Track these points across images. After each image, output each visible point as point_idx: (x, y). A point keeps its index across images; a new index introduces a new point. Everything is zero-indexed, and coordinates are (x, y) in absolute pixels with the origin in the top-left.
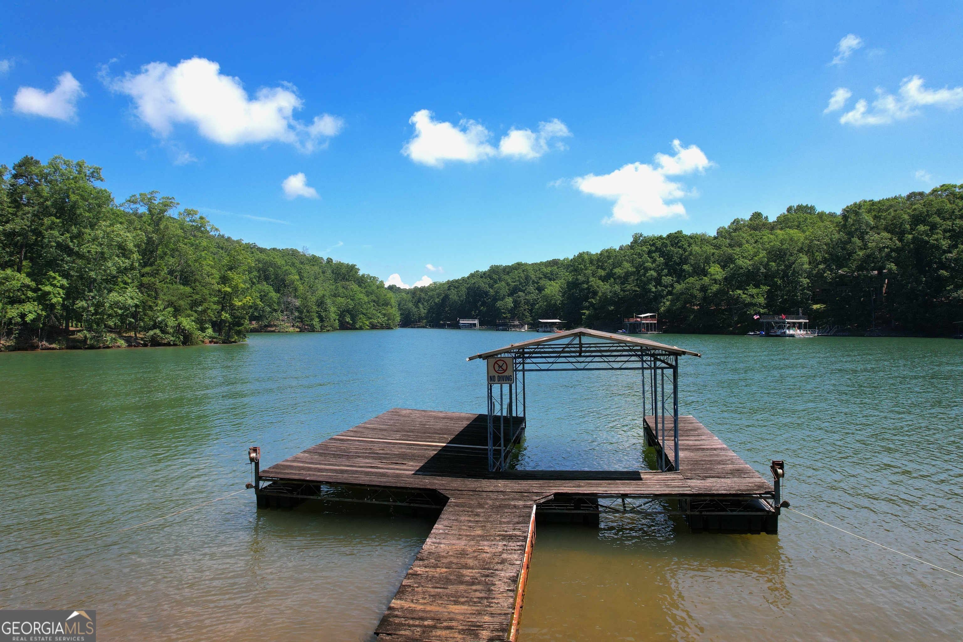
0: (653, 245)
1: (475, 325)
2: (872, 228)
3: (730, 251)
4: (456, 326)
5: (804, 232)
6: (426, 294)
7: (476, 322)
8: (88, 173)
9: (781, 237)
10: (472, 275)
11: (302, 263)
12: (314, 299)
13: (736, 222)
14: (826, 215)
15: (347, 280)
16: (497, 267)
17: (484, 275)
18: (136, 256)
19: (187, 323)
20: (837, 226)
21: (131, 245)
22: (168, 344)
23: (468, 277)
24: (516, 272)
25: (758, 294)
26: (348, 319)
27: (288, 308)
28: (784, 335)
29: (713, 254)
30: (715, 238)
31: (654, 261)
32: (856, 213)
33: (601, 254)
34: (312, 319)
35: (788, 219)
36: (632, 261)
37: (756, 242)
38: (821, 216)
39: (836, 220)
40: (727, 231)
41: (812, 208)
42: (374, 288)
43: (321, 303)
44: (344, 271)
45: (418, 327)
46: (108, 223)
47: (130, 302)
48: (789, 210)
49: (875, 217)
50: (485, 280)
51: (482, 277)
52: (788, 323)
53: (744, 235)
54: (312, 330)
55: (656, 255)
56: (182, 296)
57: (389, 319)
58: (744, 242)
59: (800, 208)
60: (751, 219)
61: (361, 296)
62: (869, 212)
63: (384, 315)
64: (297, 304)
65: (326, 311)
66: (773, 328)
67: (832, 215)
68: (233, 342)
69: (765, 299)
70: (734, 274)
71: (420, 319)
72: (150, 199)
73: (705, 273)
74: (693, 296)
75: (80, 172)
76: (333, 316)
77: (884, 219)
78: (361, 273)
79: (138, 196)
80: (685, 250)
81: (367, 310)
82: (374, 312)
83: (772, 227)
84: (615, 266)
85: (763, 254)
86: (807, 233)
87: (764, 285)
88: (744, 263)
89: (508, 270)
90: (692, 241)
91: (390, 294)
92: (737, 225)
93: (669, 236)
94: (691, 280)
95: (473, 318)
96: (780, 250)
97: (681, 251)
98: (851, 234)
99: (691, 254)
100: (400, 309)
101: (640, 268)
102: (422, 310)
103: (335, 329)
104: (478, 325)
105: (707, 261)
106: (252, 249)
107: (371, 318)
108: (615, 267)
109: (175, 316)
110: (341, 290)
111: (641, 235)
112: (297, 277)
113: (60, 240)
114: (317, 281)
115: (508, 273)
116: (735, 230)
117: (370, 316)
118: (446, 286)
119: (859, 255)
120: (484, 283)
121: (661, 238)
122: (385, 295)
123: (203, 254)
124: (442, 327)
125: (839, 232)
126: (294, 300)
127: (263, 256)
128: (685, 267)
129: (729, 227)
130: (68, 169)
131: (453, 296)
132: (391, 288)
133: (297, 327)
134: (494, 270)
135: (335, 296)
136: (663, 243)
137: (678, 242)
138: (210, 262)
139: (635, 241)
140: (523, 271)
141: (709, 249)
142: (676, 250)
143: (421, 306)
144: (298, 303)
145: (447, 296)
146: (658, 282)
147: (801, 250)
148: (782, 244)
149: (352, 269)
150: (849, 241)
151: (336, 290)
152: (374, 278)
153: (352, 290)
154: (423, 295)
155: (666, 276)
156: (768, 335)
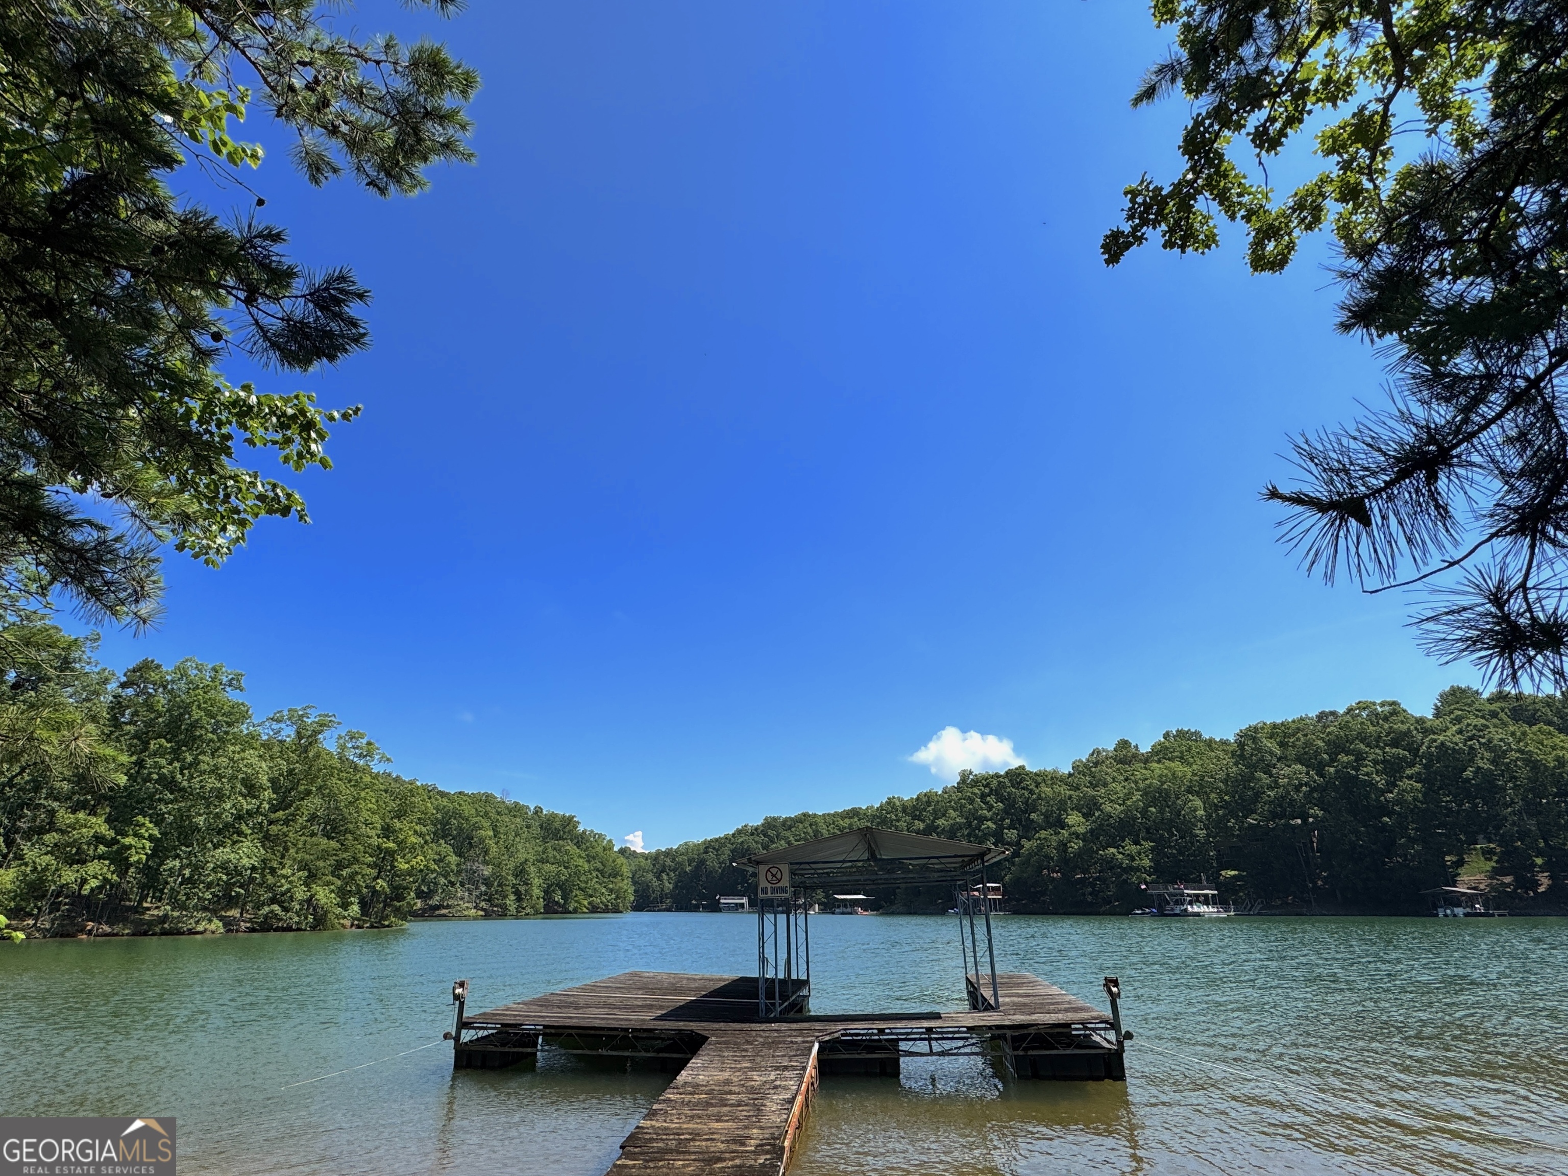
0: (987, 785)
1: (742, 905)
2: (1279, 760)
3: (1091, 792)
4: (715, 908)
5: (1191, 765)
6: (673, 860)
7: (744, 901)
8: (225, 680)
9: (1158, 772)
10: (739, 832)
11: (499, 813)
12: (511, 865)
13: (1097, 752)
14: (1216, 742)
15: (561, 838)
16: (774, 819)
17: (755, 831)
18: (268, 794)
19: (324, 896)
20: (1233, 757)
21: (264, 780)
22: (289, 929)
23: (733, 835)
24: (801, 826)
25: (1140, 853)
26: (558, 898)
27: (472, 879)
28: (1185, 914)
29: (1070, 797)
30: (1070, 775)
31: (990, 808)
32: (1254, 739)
33: (918, 799)
34: (505, 897)
35: (1167, 748)
36: (960, 808)
37: (1126, 780)
38: (1210, 743)
39: (1231, 749)
40: (1085, 766)
41: (1197, 733)
42: (599, 849)
43: (521, 872)
44: (557, 825)
45: (659, 911)
46: (238, 748)
47: (245, 861)
48: (1167, 735)
49: (1282, 744)
50: (757, 839)
51: (752, 834)
52: (1189, 895)
53: (1108, 771)
54: (503, 914)
55: (991, 799)
56: (324, 855)
57: (617, 898)
58: (1109, 779)
59: (1181, 734)
60: (1115, 750)
61: (580, 862)
62: (1271, 736)
63: (611, 891)
64: (486, 873)
65: (527, 884)
66: (1168, 903)
67: (1224, 743)
68: (388, 926)
69: (1151, 860)
70: (1101, 825)
71: (663, 897)
72: (302, 716)
73: (1063, 825)
74: (1049, 858)
75: (213, 679)
76: (536, 892)
77: (1294, 747)
78: (581, 828)
79: (285, 713)
80: (1032, 792)
81: (587, 883)
82: (597, 886)
83: (1146, 760)
84: (937, 815)
85: (1137, 796)
86: (1195, 767)
87: (1145, 840)
88: (1112, 809)
89: (789, 824)
90: (1039, 779)
91: (621, 860)
92: (1097, 758)
93: (1008, 773)
94: (1043, 834)
95: (741, 895)
96: (1159, 790)
97: (1026, 793)
98: (1253, 767)
99: (1039, 798)
100: (635, 883)
101: (973, 821)
102: (667, 884)
103: (537, 913)
104: (746, 905)
105: (1062, 806)
106: (431, 792)
107: (591, 896)
108: (936, 818)
109: (306, 884)
110: (551, 853)
111: (971, 773)
112: (491, 833)
113: (164, 771)
114: (518, 839)
115: (790, 828)
116: (1096, 764)
117: (590, 892)
118: (702, 848)
119: (1269, 796)
120: (757, 842)
121: (997, 776)
122: (614, 861)
123: (363, 794)
124: (695, 909)
125: (1236, 764)
126: (481, 867)
127: (445, 802)
128: (1033, 816)
129: (1088, 760)
130: (200, 675)
131: (712, 862)
132: (623, 851)
133: (482, 909)
134: (771, 824)
135: (542, 861)
136: (1000, 782)
137: (1021, 782)
138: (370, 805)
139: (963, 780)
140: (811, 825)
141: (1065, 791)
142: (1018, 793)
143: (665, 877)
144: (487, 871)
145: (702, 862)
146: (999, 838)
147: (1189, 791)
148: (1163, 783)
149: (569, 822)
150: (1252, 778)
151: (544, 853)
152: (600, 835)
153: (567, 852)
154: (668, 862)
155: (1009, 828)
156: (1162, 914)
